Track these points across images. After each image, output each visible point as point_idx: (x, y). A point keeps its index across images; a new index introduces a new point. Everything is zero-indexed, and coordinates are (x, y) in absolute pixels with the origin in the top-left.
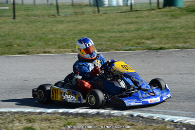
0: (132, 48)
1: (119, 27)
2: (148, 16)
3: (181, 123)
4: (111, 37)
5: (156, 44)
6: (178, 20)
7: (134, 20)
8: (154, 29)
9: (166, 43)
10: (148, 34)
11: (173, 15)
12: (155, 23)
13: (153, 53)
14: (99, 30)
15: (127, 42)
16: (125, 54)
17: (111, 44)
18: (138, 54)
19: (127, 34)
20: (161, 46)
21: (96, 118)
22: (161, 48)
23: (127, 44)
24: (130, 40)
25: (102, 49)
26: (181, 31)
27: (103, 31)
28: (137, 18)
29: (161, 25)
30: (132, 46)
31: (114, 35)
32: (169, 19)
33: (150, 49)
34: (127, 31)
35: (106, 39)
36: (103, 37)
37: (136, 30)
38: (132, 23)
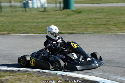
1: (37, 20)
2: (54, 14)
3: (66, 76)
4: (31, 26)
6: (71, 17)
7: (46, 16)
8: (57, 22)
9: (63, 30)
11: (68, 14)
12: (58, 19)
14: (25, 22)
15: (40, 29)
17: (31, 30)
19: (41, 24)
21: (17, 73)
23: (40, 30)
24: (42, 28)
25: (25, 33)
26: (72, 23)
27: (27, 22)
28: (48, 15)
29: (61, 20)
30: (43, 31)
31: (33, 24)
32: (66, 16)
34: (41, 23)
35: (29, 27)
36: (27, 26)
37: (46, 22)
38: (44, 18)
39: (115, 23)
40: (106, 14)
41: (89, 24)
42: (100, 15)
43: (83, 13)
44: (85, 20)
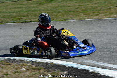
0: (15, 21)
1: (10, 10)
2: (27, 4)
4: (4, 16)
5: (29, 19)
6: (43, 6)
7: (19, 6)
8: (30, 11)
10: (25, 14)
11: (40, 3)
12: (30, 8)
13: (27, 24)
15: (13, 18)
16: (11, 25)
17: (4, 20)
18: (18, 25)
19: (14, 14)
20: (32, 20)
22: (31, 21)
24: (15, 17)
28: (21, 5)
29: (33, 9)
31: (6, 14)
32: (38, 5)
33: (25, 22)
34: (14, 12)
35: (1, 17)
37: (19, 12)
38: (17, 8)
39: (83, 10)
40: (75, 2)
41: (59, 12)
42: (70, 3)
43: (54, 2)
44: (56, 8)
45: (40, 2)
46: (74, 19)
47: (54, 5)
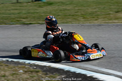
2: (26, 6)
4: (3, 17)
5: (28, 21)
6: (42, 9)
7: (18, 8)
8: (29, 13)
9: (33, 21)
10: (25, 16)
12: (30, 10)
13: (26, 26)
15: (11, 20)
16: (9, 27)
20: (31, 22)
22: (30, 24)
24: (14, 19)
28: (20, 6)
29: (32, 11)
30: (14, 22)
31: (5, 16)
32: (38, 8)
33: (24, 24)
34: (13, 14)
37: (18, 14)
39: (83, 14)
40: (75, 6)
41: (58, 15)
44: (55, 11)
45: (40, 5)
46: (73, 22)
47: (53, 8)
